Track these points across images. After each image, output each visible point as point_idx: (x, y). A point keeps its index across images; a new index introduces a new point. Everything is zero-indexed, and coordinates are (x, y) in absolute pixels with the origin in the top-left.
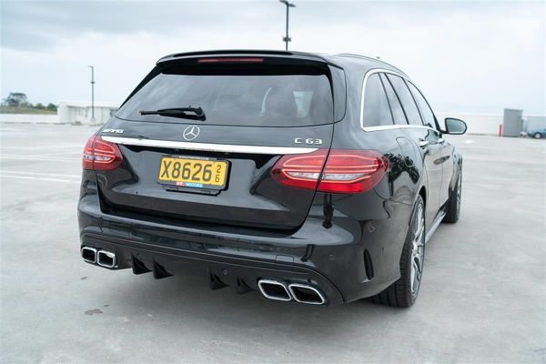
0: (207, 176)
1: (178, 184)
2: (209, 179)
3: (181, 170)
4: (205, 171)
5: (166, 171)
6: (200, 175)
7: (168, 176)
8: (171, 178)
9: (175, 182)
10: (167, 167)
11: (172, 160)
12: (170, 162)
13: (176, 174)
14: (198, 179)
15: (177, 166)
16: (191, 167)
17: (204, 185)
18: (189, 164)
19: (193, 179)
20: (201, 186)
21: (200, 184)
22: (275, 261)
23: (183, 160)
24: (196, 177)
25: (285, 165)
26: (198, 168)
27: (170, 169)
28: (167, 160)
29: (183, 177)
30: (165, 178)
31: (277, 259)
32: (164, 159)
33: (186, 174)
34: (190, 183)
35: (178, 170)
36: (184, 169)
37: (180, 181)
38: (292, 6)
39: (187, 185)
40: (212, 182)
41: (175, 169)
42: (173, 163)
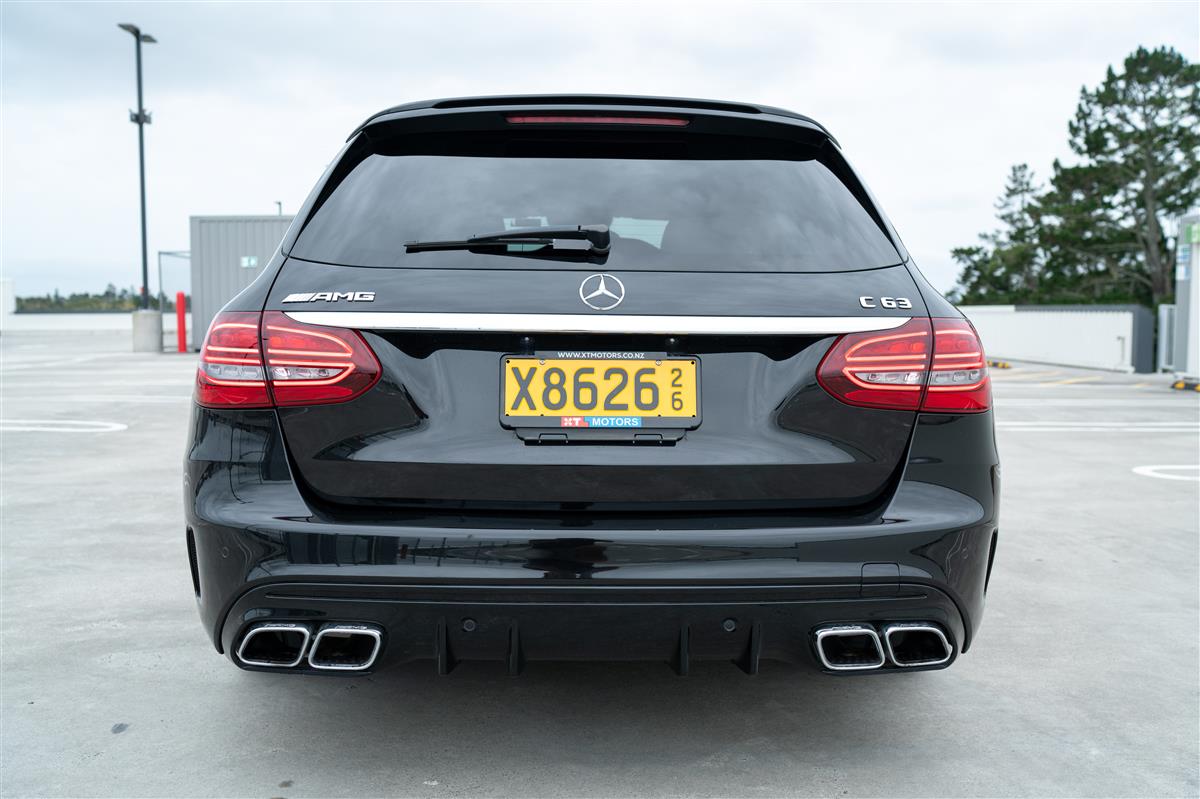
0: (647, 396)
1: (567, 423)
2: (654, 404)
3: (569, 386)
4: (639, 386)
5: (524, 394)
6: (627, 396)
7: (532, 407)
8: (541, 410)
9: (559, 418)
10: (524, 384)
11: (538, 366)
12: (533, 371)
13: (555, 397)
14: (624, 407)
15: (555, 379)
16: (596, 378)
17: (644, 419)
18: (591, 371)
19: (608, 406)
20: (636, 423)
21: (632, 418)
22: (861, 580)
23: (569, 363)
24: (616, 401)
25: (849, 359)
26: (617, 379)
27: (536, 388)
28: (524, 365)
29: (578, 405)
30: (524, 410)
31: (866, 574)
32: (514, 363)
33: (585, 396)
34: (600, 417)
35: (560, 387)
36: (578, 386)
37: (571, 416)
38: (150, 39)
39: (596, 423)
40: (665, 410)
41: (549, 387)
42: (541, 371)
